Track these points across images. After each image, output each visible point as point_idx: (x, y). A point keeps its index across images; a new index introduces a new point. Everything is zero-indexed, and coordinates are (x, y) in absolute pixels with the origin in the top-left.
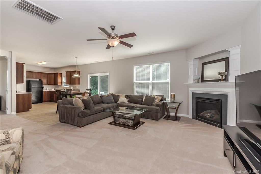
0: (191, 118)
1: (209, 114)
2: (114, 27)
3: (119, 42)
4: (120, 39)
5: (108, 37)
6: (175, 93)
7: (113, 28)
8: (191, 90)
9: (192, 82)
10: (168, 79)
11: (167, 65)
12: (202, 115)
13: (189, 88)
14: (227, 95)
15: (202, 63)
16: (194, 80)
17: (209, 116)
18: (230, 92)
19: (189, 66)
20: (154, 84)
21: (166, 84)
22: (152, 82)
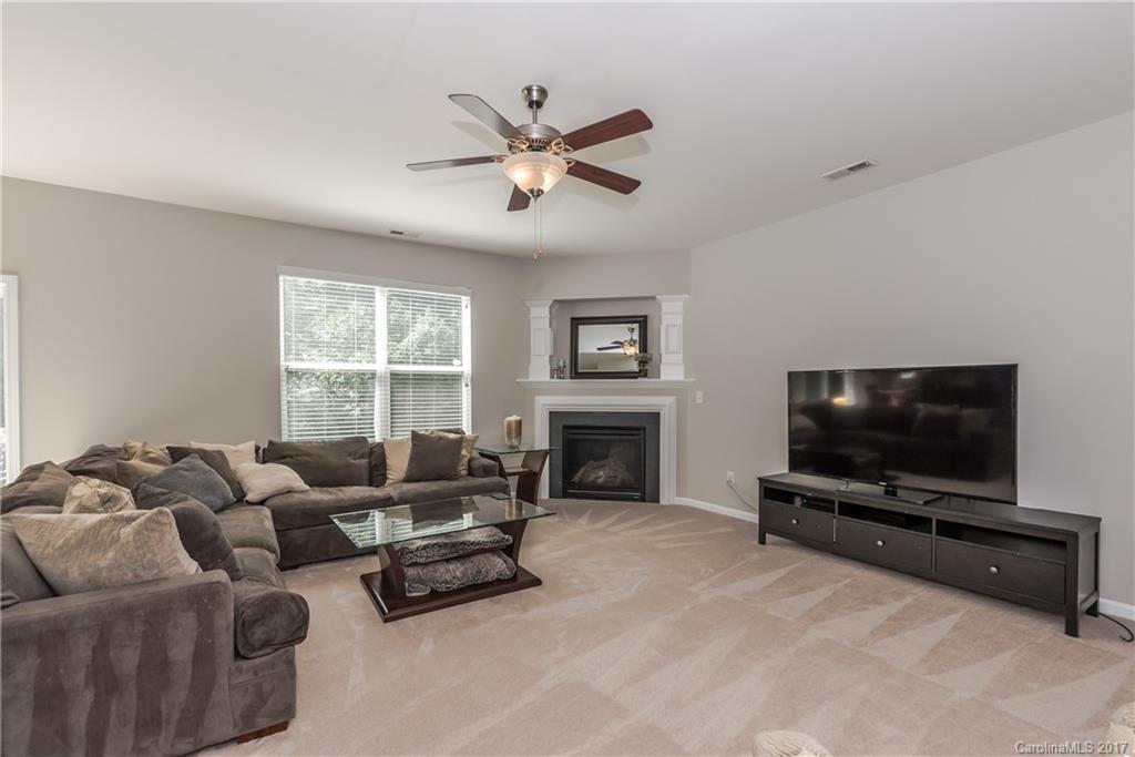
0: (547, 497)
1: (601, 473)
2: (543, 92)
3: (566, 167)
4: (567, 150)
5: (510, 148)
6: (519, 418)
7: (535, 95)
8: (545, 405)
9: (547, 378)
10: (456, 362)
11: (457, 304)
12: (581, 478)
13: (537, 398)
14: (658, 414)
15: (572, 319)
16: (552, 371)
17: (600, 477)
18: (665, 405)
19: (532, 321)
20: (397, 380)
21: (452, 380)
22: (388, 371)
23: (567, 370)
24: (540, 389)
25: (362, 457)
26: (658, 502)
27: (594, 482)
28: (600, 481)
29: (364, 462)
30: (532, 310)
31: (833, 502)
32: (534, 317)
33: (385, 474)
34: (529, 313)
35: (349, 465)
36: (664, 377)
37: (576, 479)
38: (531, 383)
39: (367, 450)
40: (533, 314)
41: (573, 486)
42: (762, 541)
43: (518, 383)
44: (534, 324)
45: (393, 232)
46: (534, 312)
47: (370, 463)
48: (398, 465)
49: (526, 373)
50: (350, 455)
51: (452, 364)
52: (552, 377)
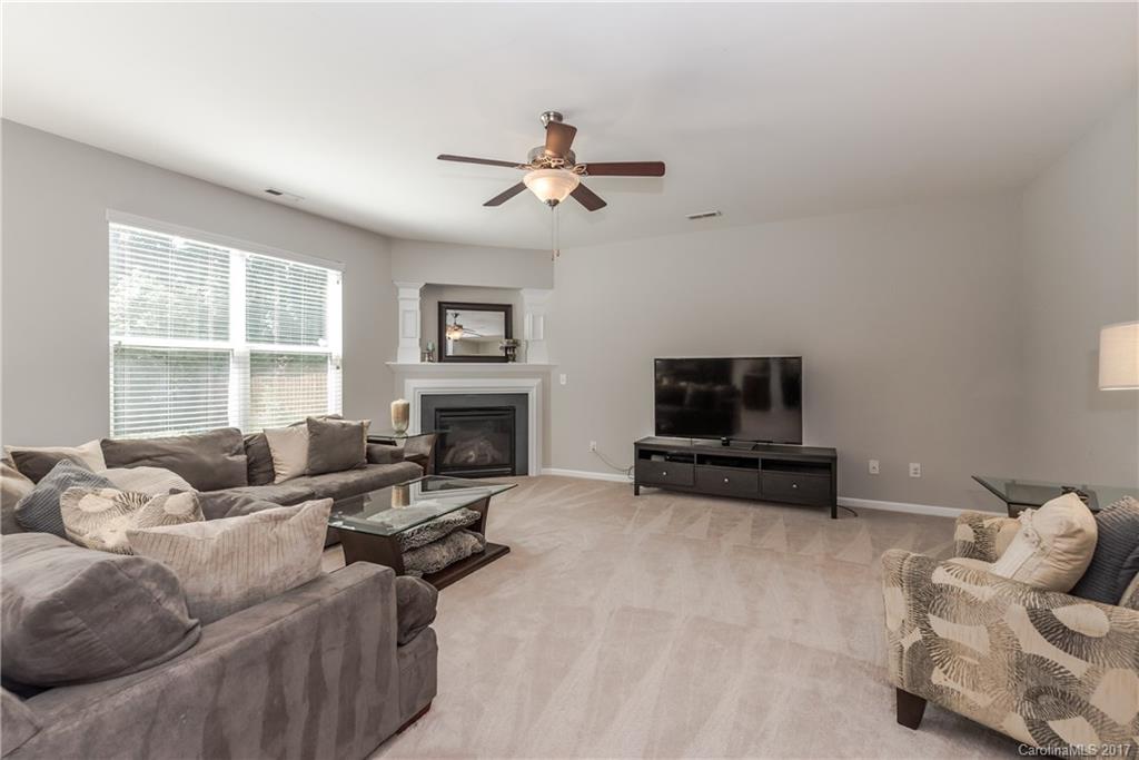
1: (471, 453)
6: (406, 401)
8: (415, 389)
9: (417, 361)
10: (321, 341)
11: (324, 279)
12: (452, 460)
13: (407, 381)
14: (527, 394)
15: (440, 303)
16: (423, 354)
17: (471, 457)
18: (530, 386)
19: (401, 303)
20: (258, 362)
21: (318, 362)
22: (248, 350)
23: (436, 353)
24: (410, 372)
25: (238, 453)
26: (527, 474)
27: (465, 461)
28: (472, 460)
29: (242, 458)
30: (401, 290)
31: (693, 457)
32: (402, 299)
33: (273, 469)
34: (398, 295)
35: (227, 463)
36: (530, 362)
37: (447, 461)
38: (401, 365)
39: (241, 444)
40: (401, 296)
41: (446, 468)
42: (637, 493)
43: (388, 366)
44: (403, 306)
45: (269, 191)
46: (403, 293)
47: (248, 460)
48: (290, 458)
49: (394, 357)
50: (225, 450)
51: (317, 345)
52: (423, 360)
